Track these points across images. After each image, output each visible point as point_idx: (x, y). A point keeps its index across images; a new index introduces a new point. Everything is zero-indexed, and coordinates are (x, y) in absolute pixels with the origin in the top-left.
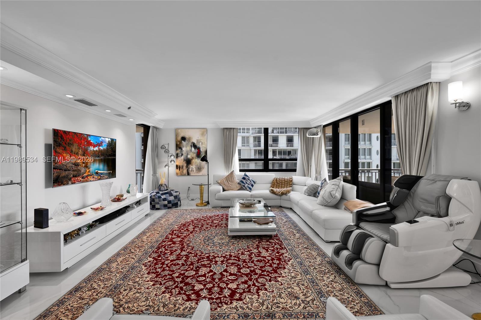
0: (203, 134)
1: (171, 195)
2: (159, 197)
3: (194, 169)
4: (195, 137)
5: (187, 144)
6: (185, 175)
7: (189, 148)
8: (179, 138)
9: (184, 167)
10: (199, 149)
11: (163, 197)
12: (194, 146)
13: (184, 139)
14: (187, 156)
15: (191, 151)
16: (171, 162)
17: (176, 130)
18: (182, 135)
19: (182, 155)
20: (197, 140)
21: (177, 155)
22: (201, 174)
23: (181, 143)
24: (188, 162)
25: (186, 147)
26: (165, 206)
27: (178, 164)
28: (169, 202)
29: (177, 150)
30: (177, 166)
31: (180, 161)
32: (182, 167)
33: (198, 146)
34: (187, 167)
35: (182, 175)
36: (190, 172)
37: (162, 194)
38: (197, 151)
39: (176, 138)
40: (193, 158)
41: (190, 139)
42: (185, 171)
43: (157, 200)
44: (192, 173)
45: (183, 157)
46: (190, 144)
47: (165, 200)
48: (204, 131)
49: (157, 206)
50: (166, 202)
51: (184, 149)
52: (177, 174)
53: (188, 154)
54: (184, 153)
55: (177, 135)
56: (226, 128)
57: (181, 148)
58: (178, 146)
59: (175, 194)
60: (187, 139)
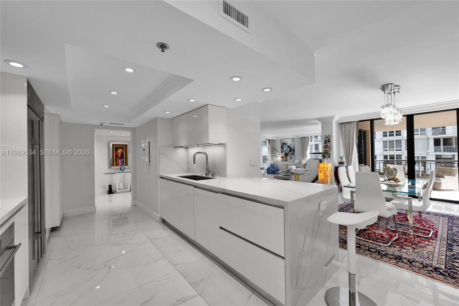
0: (292, 141)
1: (274, 168)
2: (270, 169)
3: (289, 158)
4: (289, 143)
5: (285, 146)
6: (285, 161)
7: (286, 148)
8: (282, 144)
9: (285, 157)
10: (291, 148)
11: (271, 169)
12: (289, 147)
13: (284, 144)
14: (286, 152)
15: (287, 149)
16: (278, 155)
17: (281, 140)
18: (283, 142)
19: (284, 151)
20: (290, 144)
21: (282, 151)
22: (292, 161)
23: (283, 146)
24: (286, 155)
25: (285, 148)
26: (272, 172)
27: (282, 156)
28: (273, 171)
29: (281, 149)
30: (282, 157)
31: (283, 154)
32: (284, 157)
33: (290, 147)
34: (286, 157)
35: (284, 161)
36: (287, 160)
37: (271, 168)
38: (290, 149)
39: (281, 144)
40: (288, 153)
41: (287, 143)
42: (285, 159)
43: (269, 170)
44: (288, 160)
45: (284, 152)
46: (287, 146)
47: (271, 170)
48: (293, 139)
49: (269, 172)
50: (272, 171)
51: (284, 149)
52: (282, 160)
53: (286, 151)
54: (284, 150)
55: (281, 142)
56: (302, 137)
57: (283, 148)
58: (282, 148)
59: (276, 168)
60: (285, 144)
